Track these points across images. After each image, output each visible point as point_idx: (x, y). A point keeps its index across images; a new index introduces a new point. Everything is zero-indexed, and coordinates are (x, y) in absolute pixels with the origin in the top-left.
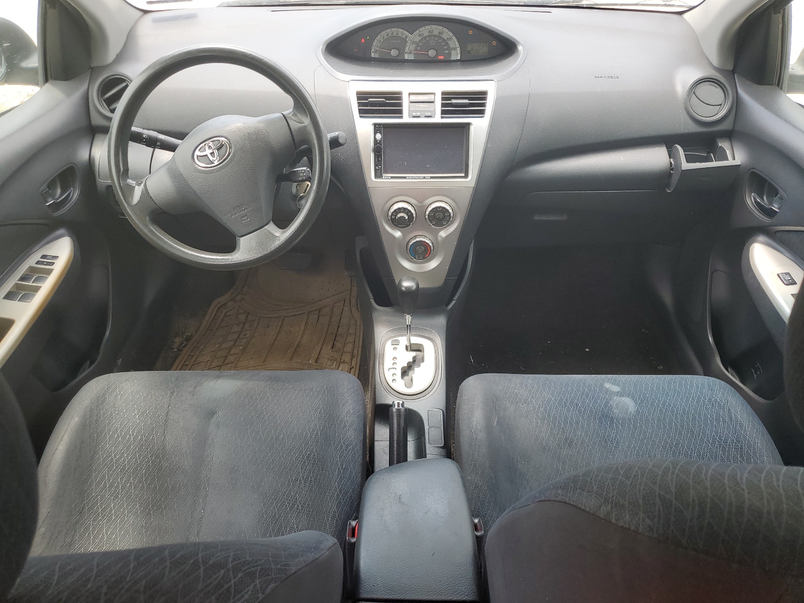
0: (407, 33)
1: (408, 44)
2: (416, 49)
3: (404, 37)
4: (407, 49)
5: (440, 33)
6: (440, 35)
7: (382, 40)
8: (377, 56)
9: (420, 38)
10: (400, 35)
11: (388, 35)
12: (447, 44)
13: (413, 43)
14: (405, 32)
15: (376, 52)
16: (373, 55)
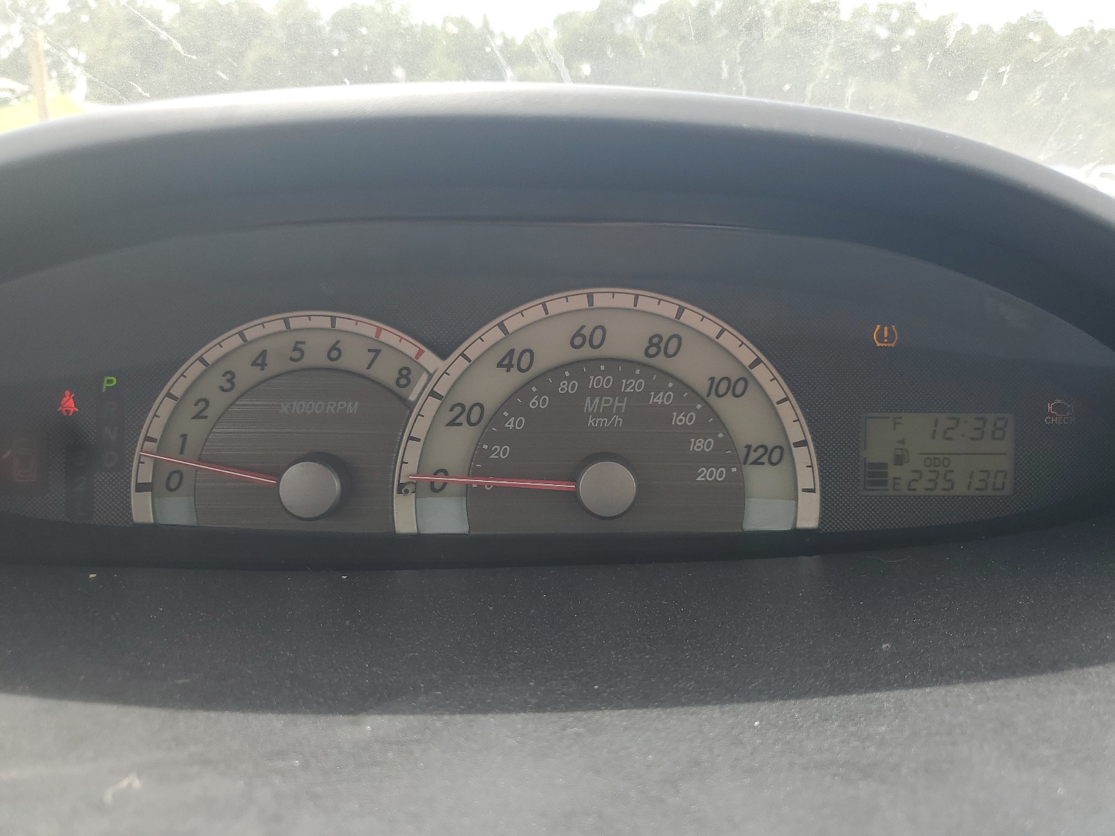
0: (409, 347)
1: (420, 427)
2: (480, 463)
3: (386, 371)
4: (409, 461)
5: (656, 344)
6: (660, 361)
7: (219, 401)
8: (178, 512)
9: (513, 379)
10: (354, 359)
11: (260, 361)
12: (712, 422)
13: (459, 414)
14: (391, 336)
15: (166, 483)
16: (142, 509)
